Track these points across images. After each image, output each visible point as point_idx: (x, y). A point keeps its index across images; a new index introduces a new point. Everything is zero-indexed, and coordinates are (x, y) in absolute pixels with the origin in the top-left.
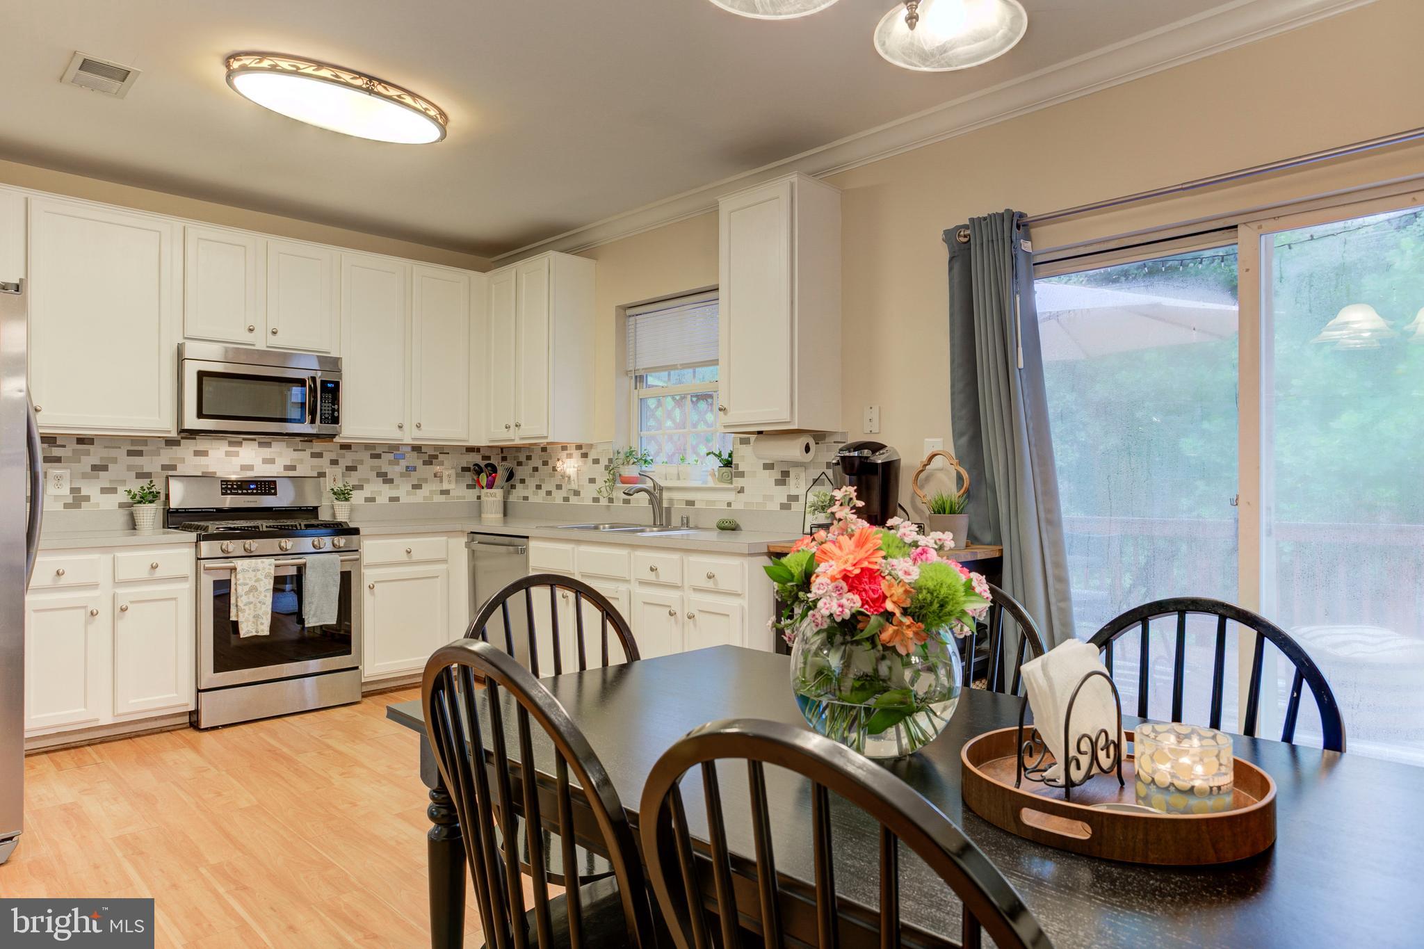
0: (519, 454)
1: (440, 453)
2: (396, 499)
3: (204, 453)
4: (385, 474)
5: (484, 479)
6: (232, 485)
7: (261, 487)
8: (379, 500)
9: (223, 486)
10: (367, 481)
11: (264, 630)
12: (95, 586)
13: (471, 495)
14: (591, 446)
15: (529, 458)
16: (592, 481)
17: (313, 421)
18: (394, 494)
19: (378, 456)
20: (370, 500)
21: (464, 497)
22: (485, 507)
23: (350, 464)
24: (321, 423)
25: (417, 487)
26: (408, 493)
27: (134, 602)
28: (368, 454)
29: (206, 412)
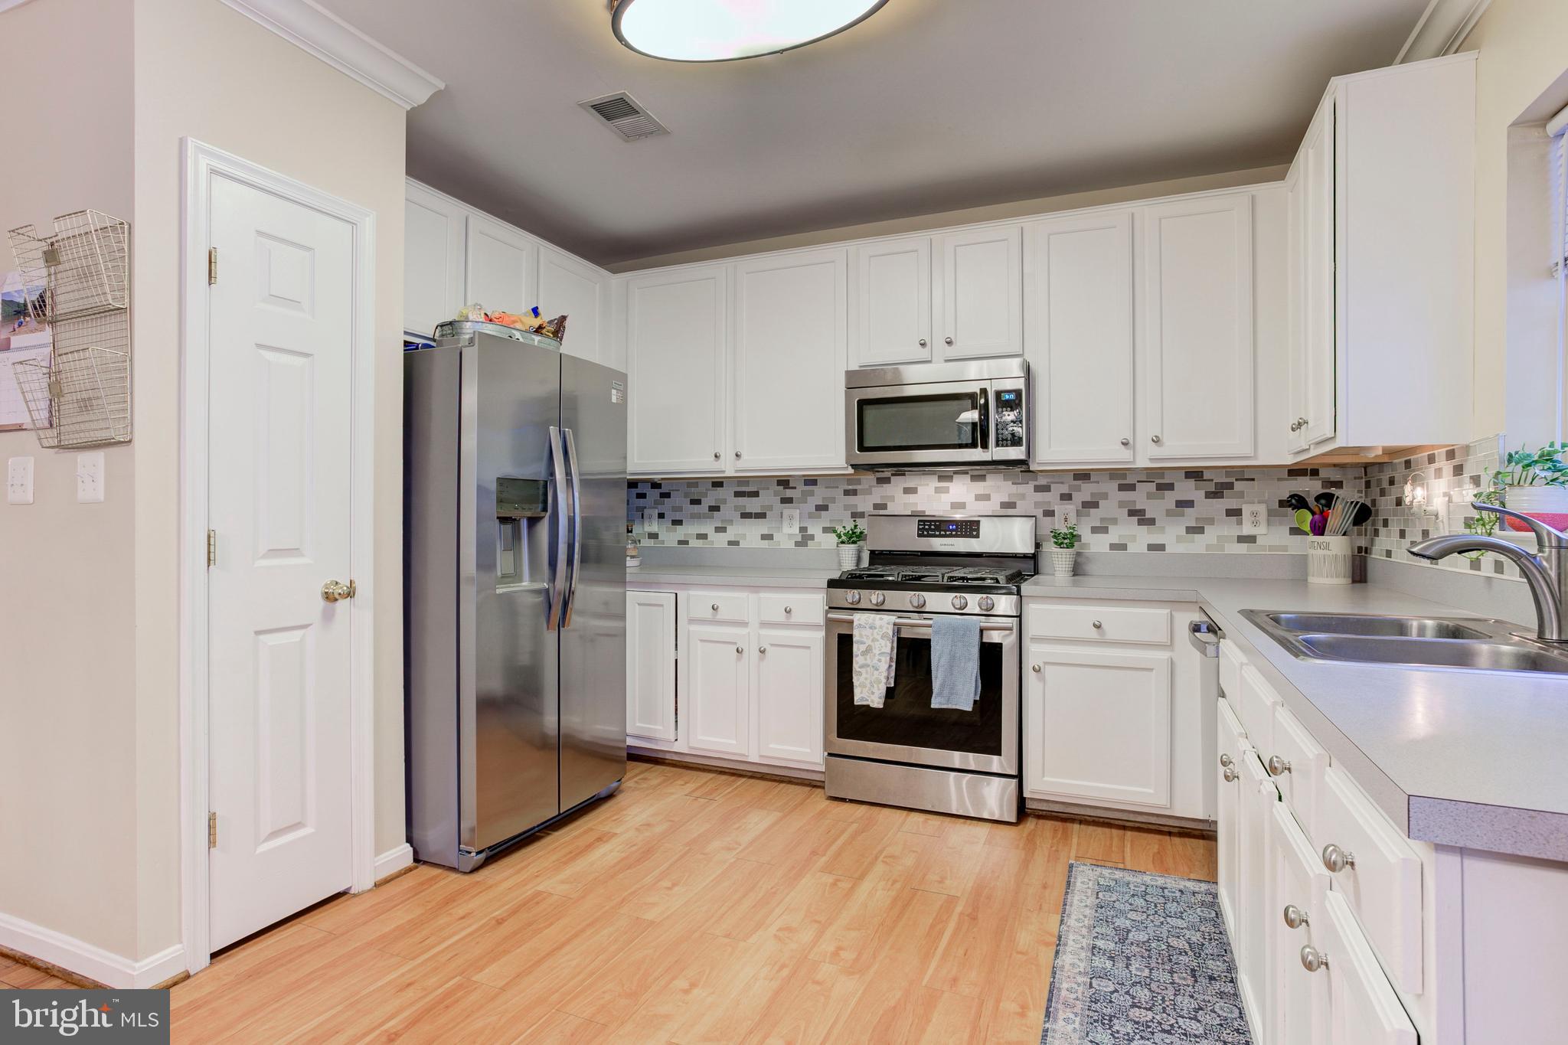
1: (1237, 480)
2: (1161, 547)
3: (912, 491)
4: (1141, 512)
5: (1307, 519)
6: (930, 526)
7: (962, 529)
8: (1131, 548)
9: (921, 527)
10: (1114, 521)
12: (745, 624)
13: (1294, 545)
14: (1467, 449)
15: (1392, 481)
16: (1469, 523)
17: (985, 446)
18: (1156, 539)
19: (1131, 487)
20: (1119, 547)
21: (1285, 548)
22: (1313, 568)
23: (1088, 499)
25: (1199, 530)
26: (1179, 539)
27: (772, 645)
28: (1115, 485)
29: (867, 444)
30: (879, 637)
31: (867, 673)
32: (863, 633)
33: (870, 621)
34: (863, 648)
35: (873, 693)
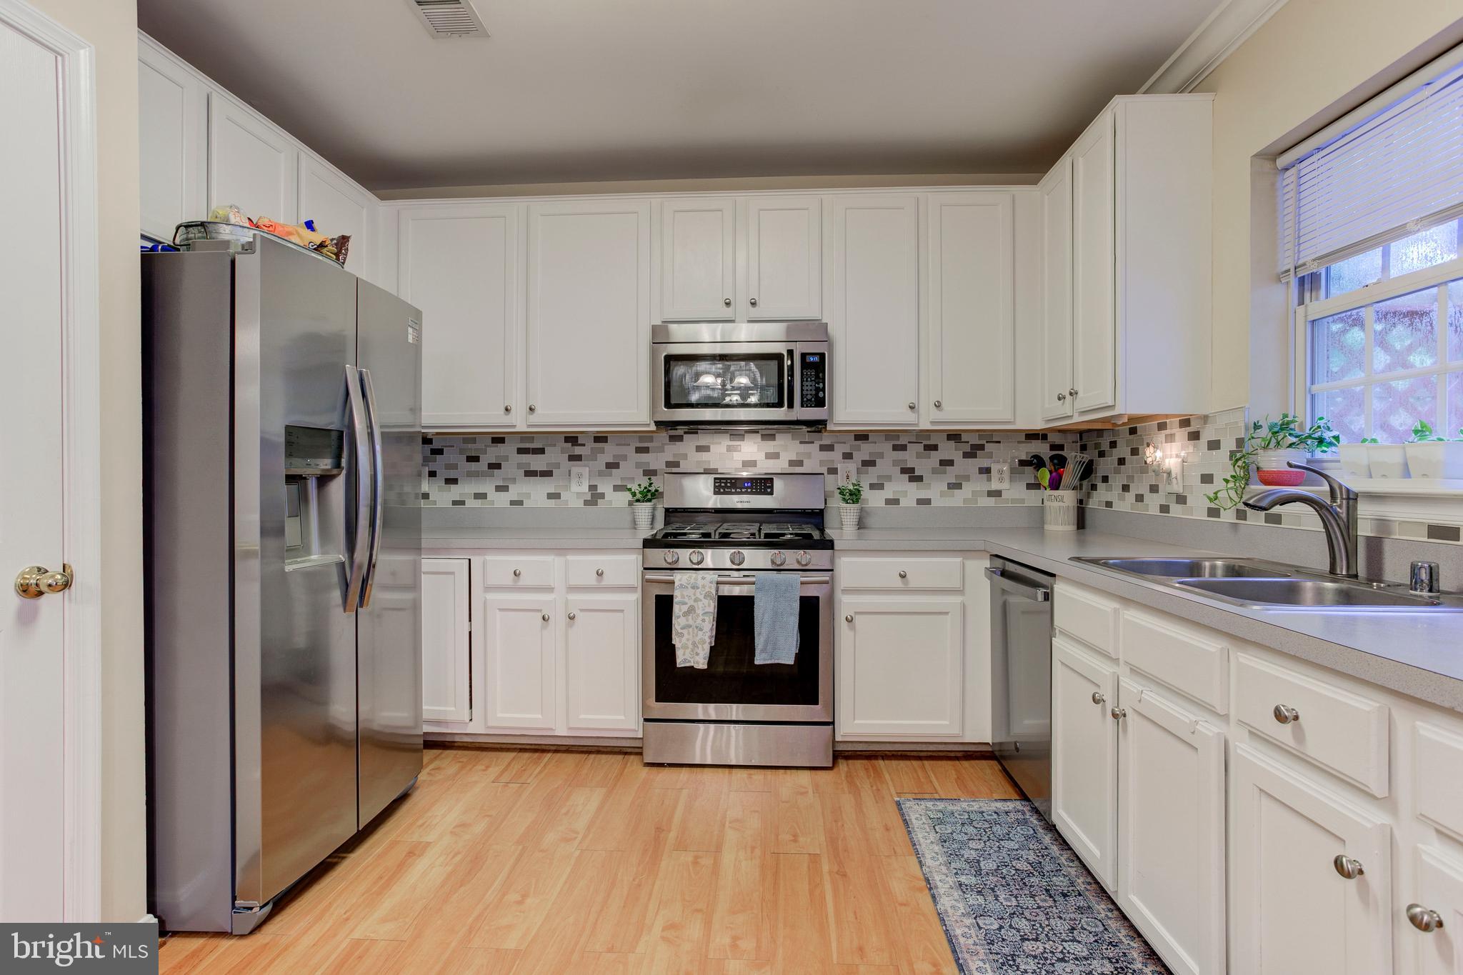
0: (1100, 440)
1: (987, 442)
2: (927, 502)
3: (705, 449)
4: (912, 470)
5: (1045, 476)
6: (726, 483)
7: (757, 486)
8: (903, 503)
9: (717, 484)
10: (889, 478)
11: (701, 662)
12: (550, 589)
13: (1033, 498)
14: (1205, 419)
15: (1113, 445)
16: (1207, 479)
17: (791, 405)
18: (923, 495)
19: (903, 448)
20: (893, 502)
21: (1023, 501)
22: (1049, 517)
23: (867, 458)
24: (802, 406)
25: (957, 486)
26: (942, 494)
27: (582, 610)
28: (889, 445)
29: (673, 401)
30: (702, 597)
31: (689, 633)
32: (685, 594)
33: (692, 581)
34: (685, 608)
35: (697, 654)
